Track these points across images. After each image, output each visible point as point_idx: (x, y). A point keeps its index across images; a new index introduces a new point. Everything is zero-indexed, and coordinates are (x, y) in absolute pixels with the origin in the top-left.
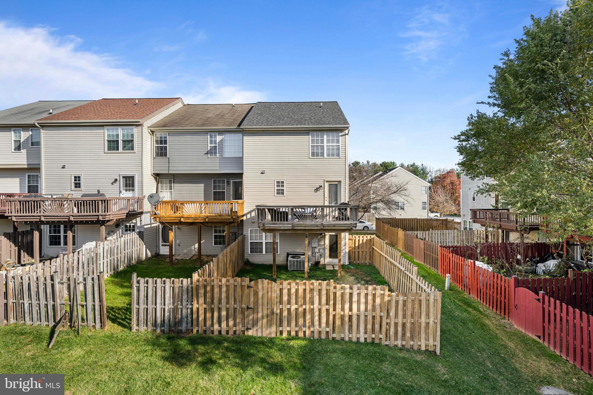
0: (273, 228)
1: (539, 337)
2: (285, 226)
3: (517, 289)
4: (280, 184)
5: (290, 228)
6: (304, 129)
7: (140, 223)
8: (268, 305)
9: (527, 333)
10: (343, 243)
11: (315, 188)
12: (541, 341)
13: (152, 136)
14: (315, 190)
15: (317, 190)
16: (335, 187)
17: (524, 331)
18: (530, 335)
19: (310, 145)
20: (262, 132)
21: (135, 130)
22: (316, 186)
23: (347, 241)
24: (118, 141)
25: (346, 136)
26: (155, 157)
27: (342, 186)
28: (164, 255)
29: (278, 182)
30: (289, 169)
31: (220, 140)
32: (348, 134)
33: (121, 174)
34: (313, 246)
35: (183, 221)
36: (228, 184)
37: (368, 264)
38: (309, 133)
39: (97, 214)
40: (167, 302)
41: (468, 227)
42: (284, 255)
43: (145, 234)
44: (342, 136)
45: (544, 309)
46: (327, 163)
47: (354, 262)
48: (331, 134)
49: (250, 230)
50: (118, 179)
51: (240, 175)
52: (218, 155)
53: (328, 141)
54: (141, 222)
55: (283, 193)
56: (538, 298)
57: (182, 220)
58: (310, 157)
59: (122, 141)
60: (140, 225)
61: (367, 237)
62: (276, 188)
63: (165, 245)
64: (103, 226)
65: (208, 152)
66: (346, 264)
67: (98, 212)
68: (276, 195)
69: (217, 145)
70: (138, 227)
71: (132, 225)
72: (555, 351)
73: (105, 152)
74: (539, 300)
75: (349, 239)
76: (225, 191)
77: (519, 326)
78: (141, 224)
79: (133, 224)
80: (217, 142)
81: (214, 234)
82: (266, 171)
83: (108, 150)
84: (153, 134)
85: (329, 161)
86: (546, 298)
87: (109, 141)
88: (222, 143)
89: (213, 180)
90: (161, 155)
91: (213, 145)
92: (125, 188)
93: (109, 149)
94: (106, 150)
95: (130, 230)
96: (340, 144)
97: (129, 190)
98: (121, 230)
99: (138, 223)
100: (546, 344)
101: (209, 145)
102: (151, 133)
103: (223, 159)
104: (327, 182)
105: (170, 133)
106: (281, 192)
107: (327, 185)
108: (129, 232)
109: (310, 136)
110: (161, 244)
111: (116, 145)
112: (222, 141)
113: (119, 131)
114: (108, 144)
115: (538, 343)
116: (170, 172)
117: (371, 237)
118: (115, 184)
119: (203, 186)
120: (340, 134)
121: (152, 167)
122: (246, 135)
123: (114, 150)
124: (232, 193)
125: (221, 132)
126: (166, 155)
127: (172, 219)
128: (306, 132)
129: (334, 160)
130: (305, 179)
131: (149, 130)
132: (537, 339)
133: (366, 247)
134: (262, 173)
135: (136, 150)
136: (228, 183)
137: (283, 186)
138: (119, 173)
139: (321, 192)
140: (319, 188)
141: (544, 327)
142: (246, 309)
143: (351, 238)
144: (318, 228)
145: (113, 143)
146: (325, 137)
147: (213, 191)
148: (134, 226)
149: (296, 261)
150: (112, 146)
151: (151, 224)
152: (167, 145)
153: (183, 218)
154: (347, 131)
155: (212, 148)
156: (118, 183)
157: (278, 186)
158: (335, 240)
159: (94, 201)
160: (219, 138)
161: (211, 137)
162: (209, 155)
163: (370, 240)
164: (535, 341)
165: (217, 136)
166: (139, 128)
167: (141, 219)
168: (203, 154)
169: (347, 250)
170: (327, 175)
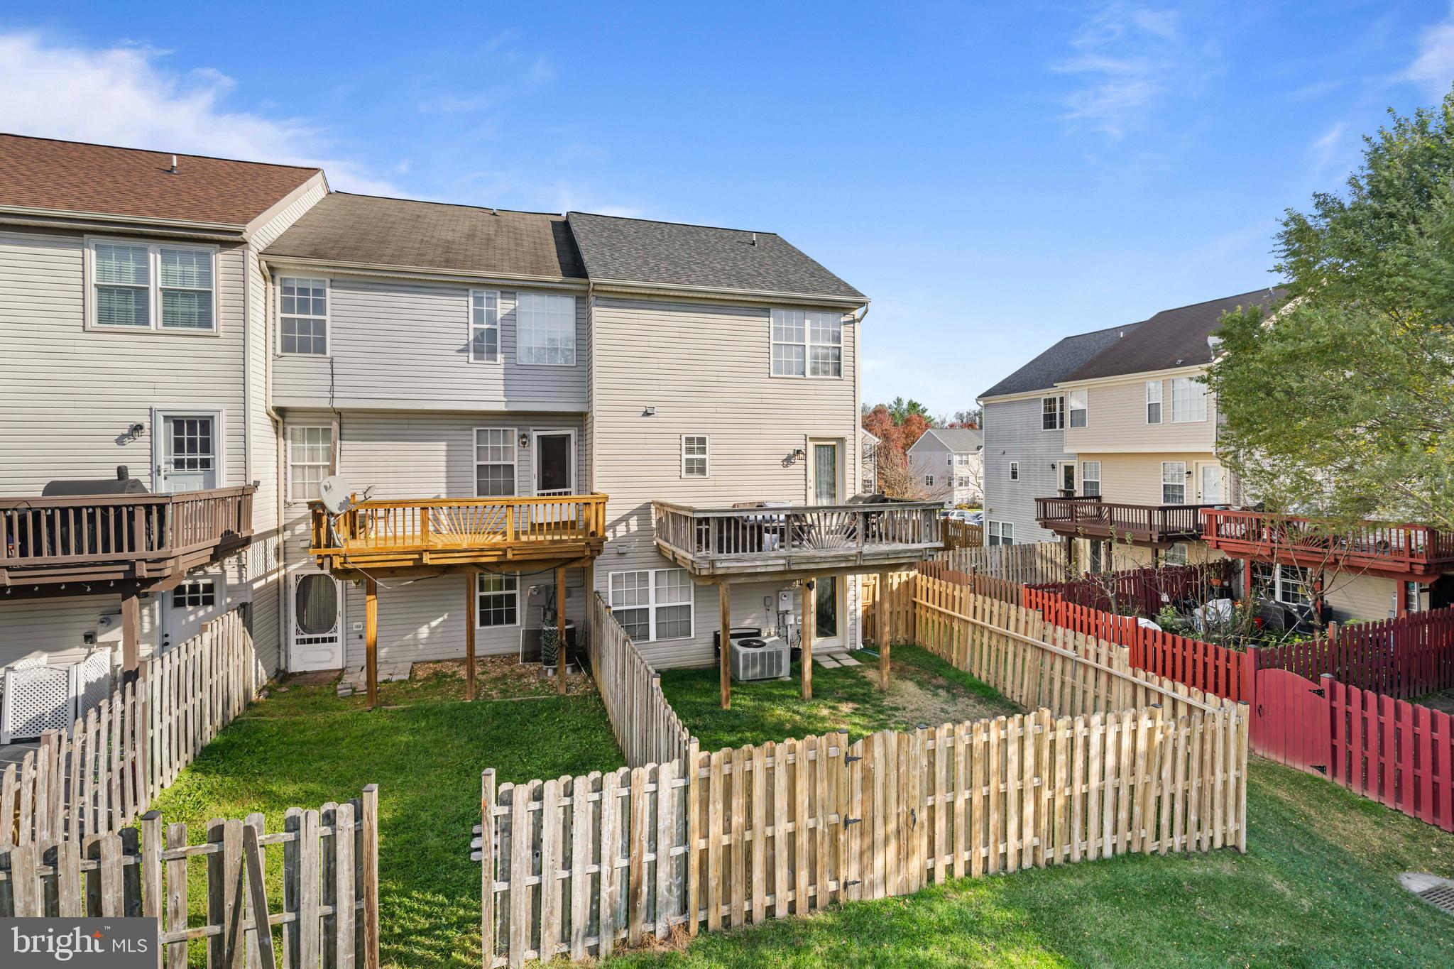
0: (735, 571)
1: (1322, 769)
2: (770, 562)
3: (1260, 672)
4: (696, 444)
5: (782, 568)
6: (758, 299)
7: (236, 575)
8: (898, 803)
9: (1288, 763)
10: (850, 595)
11: (785, 457)
12: (1327, 777)
13: (270, 284)
14: (783, 461)
15: (788, 461)
16: (830, 452)
17: (1281, 760)
18: (1299, 766)
19: (772, 342)
20: (646, 298)
21: (221, 261)
22: (787, 452)
23: (859, 588)
24: (142, 293)
25: (857, 324)
26: (279, 351)
27: (848, 452)
28: (305, 673)
29: (689, 440)
30: (718, 405)
31: (506, 312)
32: (859, 321)
33: (156, 406)
34: (782, 608)
35: (430, 562)
36: (524, 443)
37: (902, 642)
38: (768, 310)
39: (126, 555)
40: (605, 852)
41: (1001, 536)
42: (706, 640)
43: (255, 609)
44: (846, 323)
45: (1333, 710)
46: (813, 392)
47: (873, 641)
48: (820, 316)
49: (613, 576)
50: (147, 426)
51: (580, 419)
52: (500, 357)
53: (815, 335)
54: (240, 572)
55: (702, 471)
56: (1318, 688)
57: (427, 559)
58: (772, 375)
59: (160, 294)
60: (236, 581)
61: (900, 576)
62: (685, 456)
63: (310, 641)
64: (135, 598)
65: (467, 345)
66: (858, 648)
67: (132, 548)
68: (684, 475)
69: (498, 327)
70: (231, 590)
71: (202, 582)
72: (1366, 794)
73: (88, 327)
74: (1320, 693)
75: (864, 585)
76: (515, 463)
77: (1269, 751)
78: (240, 577)
79: (208, 581)
80: (499, 317)
81: (478, 594)
82: (656, 409)
83: (165, 324)
84: (273, 277)
85: (817, 387)
86: (1340, 687)
87: (101, 289)
88: (512, 323)
89: (475, 430)
90: (304, 348)
91: (486, 326)
92: (173, 458)
93: (106, 315)
94: (92, 321)
95: (194, 602)
96: (842, 345)
97: (192, 464)
98: (157, 604)
99: (228, 574)
100: (1340, 782)
101: (472, 326)
102: (267, 273)
103: (513, 369)
104: (812, 439)
105: (337, 278)
106: (697, 468)
107: (811, 445)
108: (190, 608)
109: (771, 319)
110: (293, 637)
111: (133, 307)
112: (512, 316)
113: (152, 256)
114: (100, 300)
115: (1324, 782)
116: (338, 404)
117: (908, 575)
118: (130, 444)
119: (445, 448)
120: (843, 319)
121: (270, 386)
122: (599, 302)
123: (127, 323)
124: (535, 471)
125: (509, 290)
126: (321, 348)
127: (391, 557)
128: (763, 307)
129: (828, 383)
130: (758, 431)
131: (264, 264)
132: (1318, 774)
133: (899, 601)
134: (646, 414)
135: (222, 328)
136: (524, 438)
137: (703, 451)
138: (148, 405)
139: (798, 464)
140: (794, 455)
141: (1334, 748)
142: (842, 824)
143: (866, 581)
144: (850, 564)
145: (122, 297)
146: (808, 322)
147: (476, 463)
148: (209, 588)
149: (753, 654)
150: (115, 306)
151: (265, 576)
152: (328, 318)
153: (431, 552)
154: (858, 313)
155: (482, 334)
156: (145, 437)
157: (690, 450)
158: (829, 591)
159: (112, 511)
160: (503, 307)
161: (478, 301)
162: (471, 355)
163: (907, 583)
164: (1316, 779)
165: (499, 301)
166: (233, 255)
167: (239, 559)
168: (453, 353)
169: (859, 613)
170: (812, 422)
